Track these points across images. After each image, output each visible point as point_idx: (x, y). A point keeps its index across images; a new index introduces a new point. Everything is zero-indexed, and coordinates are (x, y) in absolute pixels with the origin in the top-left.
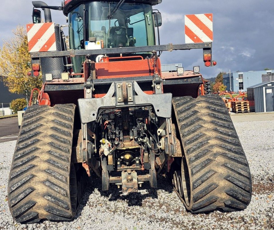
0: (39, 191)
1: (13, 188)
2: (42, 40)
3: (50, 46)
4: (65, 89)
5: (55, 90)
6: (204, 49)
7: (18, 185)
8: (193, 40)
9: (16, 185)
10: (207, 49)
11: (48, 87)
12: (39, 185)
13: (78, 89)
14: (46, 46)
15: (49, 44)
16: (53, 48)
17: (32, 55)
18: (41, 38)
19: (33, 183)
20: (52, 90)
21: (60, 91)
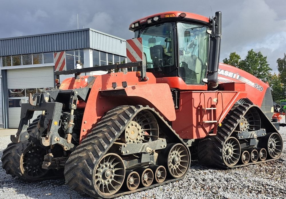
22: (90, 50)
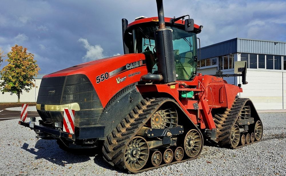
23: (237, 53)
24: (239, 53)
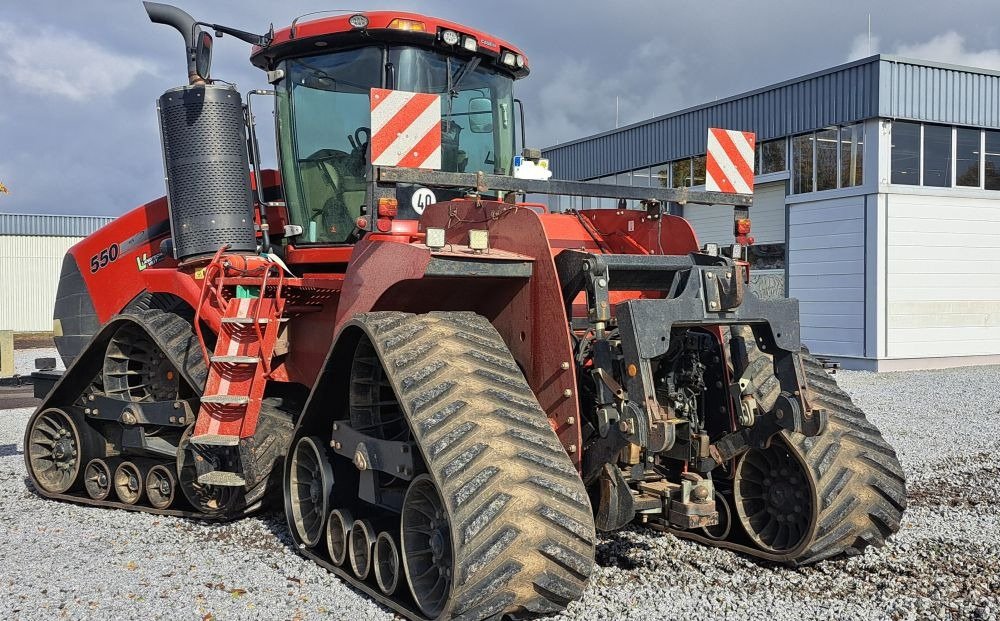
0: (528, 536)
1: (472, 530)
2: (407, 136)
3: (427, 156)
4: (480, 274)
5: (453, 273)
6: (738, 208)
7: (482, 521)
8: (720, 186)
9: (478, 520)
10: (742, 208)
11: (437, 264)
12: (527, 520)
13: (514, 274)
14: (416, 154)
15: (423, 149)
16: (434, 161)
17: (384, 174)
18: (406, 132)
19: (511, 514)
20: (447, 273)
21: (468, 277)
22: (881, 123)
23: (878, 118)
24: (886, 120)
